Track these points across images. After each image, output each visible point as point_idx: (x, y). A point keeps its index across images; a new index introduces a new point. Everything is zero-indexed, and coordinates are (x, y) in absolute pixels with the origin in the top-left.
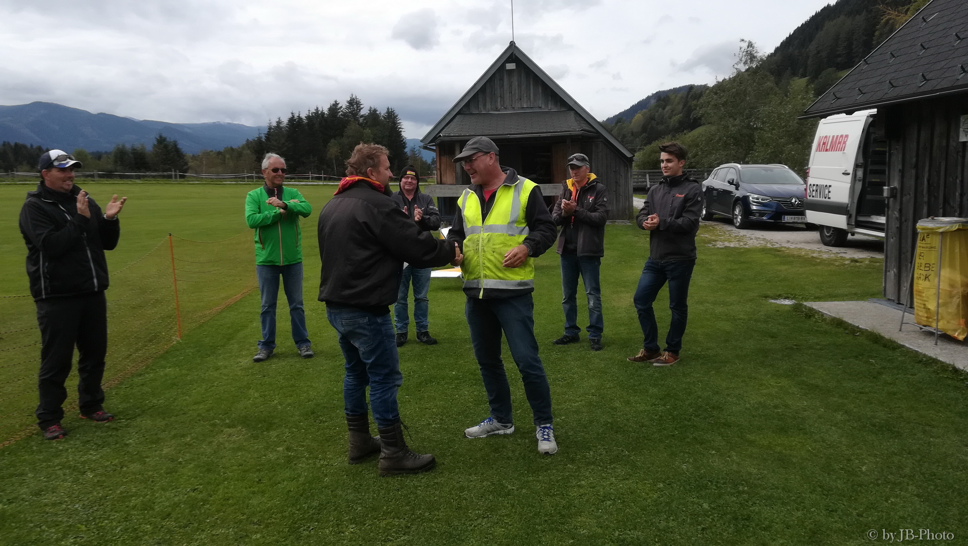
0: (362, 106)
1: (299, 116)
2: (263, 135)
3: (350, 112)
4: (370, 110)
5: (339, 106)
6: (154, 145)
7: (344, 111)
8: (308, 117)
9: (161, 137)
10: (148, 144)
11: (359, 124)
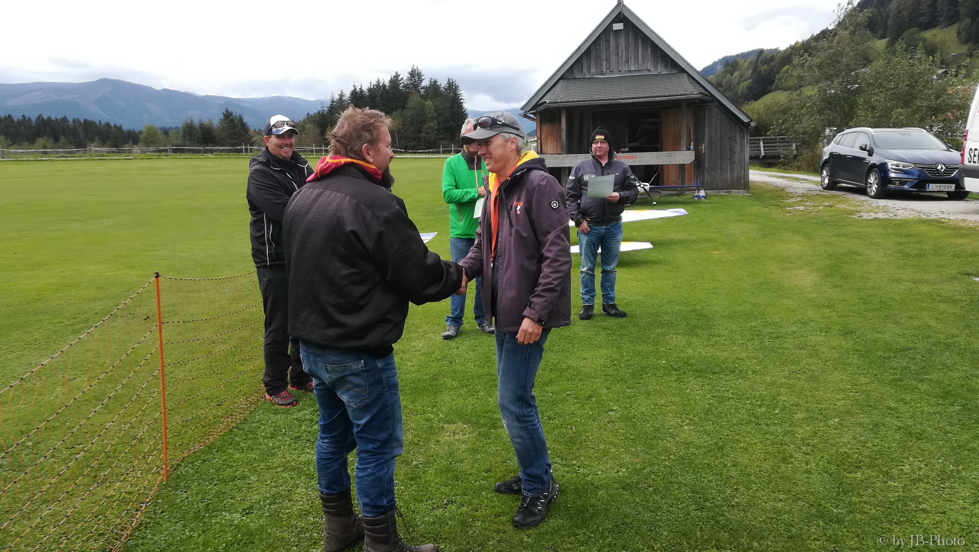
0: (423, 78)
1: (361, 89)
2: (326, 109)
3: (411, 84)
4: (430, 82)
5: (400, 77)
6: (221, 120)
7: (405, 82)
8: (370, 90)
9: (227, 111)
10: (215, 119)
11: (420, 96)
